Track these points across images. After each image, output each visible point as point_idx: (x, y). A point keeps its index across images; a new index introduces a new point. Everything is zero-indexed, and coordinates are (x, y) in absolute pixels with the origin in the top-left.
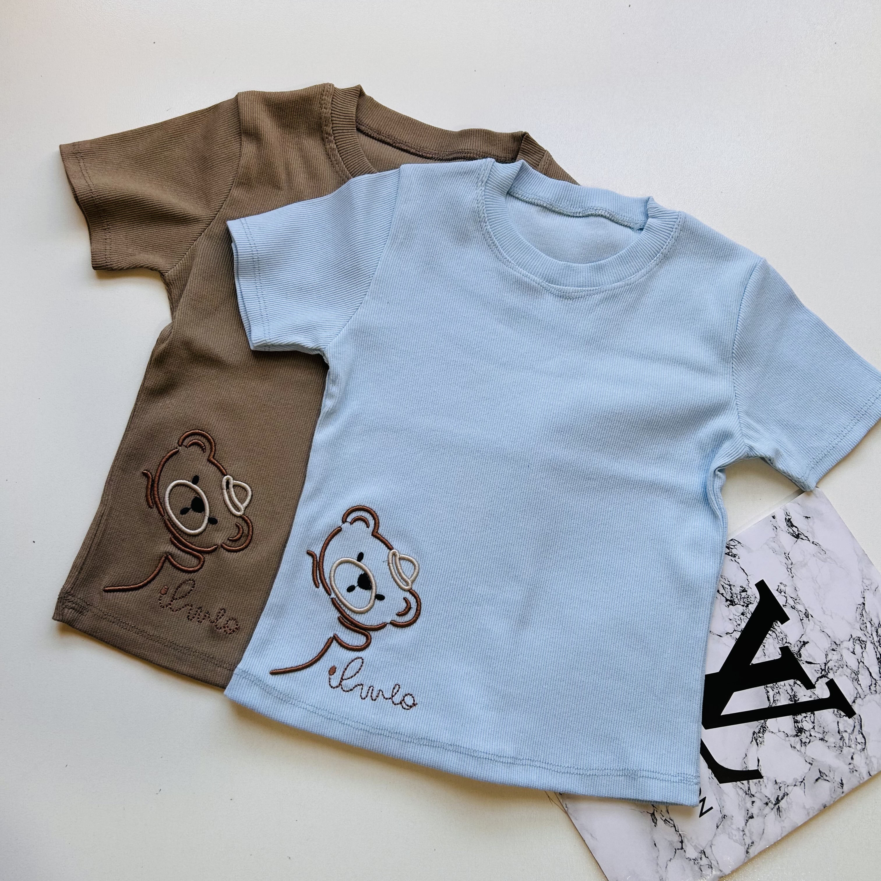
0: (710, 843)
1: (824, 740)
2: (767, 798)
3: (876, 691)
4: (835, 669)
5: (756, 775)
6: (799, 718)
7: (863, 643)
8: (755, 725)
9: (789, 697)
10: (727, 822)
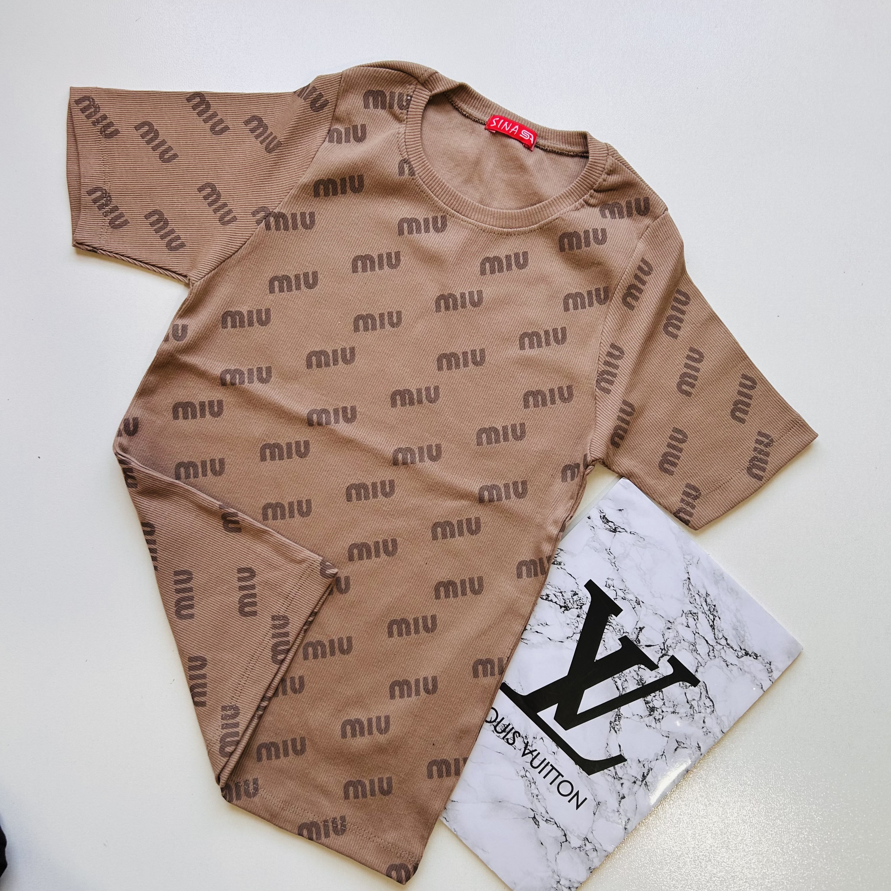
0: (590, 830)
1: (675, 713)
2: (634, 777)
3: (715, 656)
4: (673, 646)
5: (620, 759)
6: (649, 698)
7: (694, 615)
8: (610, 715)
9: (637, 682)
10: (602, 807)
